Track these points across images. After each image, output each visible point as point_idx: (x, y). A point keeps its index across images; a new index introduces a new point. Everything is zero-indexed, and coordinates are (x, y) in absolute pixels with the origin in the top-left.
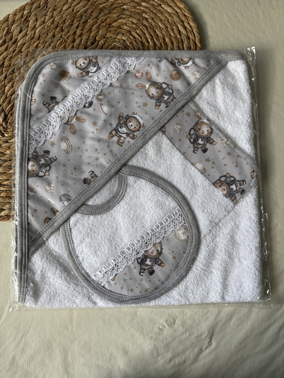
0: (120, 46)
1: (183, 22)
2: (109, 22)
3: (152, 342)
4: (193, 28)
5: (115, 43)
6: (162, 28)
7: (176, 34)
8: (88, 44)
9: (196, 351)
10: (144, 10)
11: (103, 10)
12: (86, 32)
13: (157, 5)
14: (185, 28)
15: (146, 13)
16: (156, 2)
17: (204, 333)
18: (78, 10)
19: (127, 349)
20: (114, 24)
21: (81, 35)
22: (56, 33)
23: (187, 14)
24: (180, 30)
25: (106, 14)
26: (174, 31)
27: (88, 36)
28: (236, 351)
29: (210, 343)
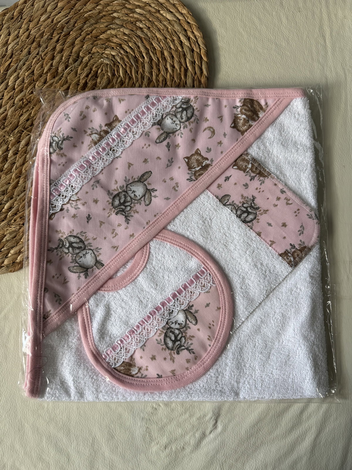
0: (108, 63)
1: (186, 31)
2: (95, 34)
3: (144, 423)
4: (197, 38)
5: (102, 60)
6: (161, 39)
7: (176, 46)
8: (69, 62)
9: (197, 436)
10: (138, 18)
11: (89, 19)
12: (68, 47)
13: (154, 10)
14: (189, 39)
15: (141, 22)
16: (153, 7)
17: (208, 414)
18: (58, 20)
19: (113, 432)
20: (101, 37)
21: (62, 51)
22: (32, 49)
23: (191, 21)
24: (182, 41)
25: (92, 25)
26: (174, 42)
27: (69, 52)
28: (247, 437)
29: (215, 426)
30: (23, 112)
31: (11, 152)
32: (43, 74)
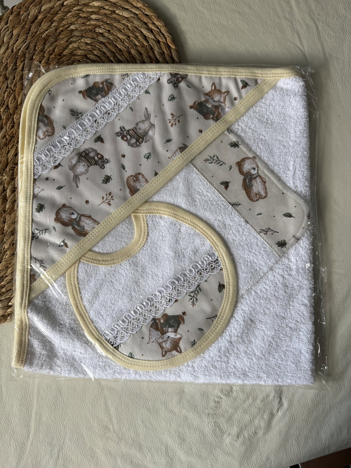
1: (146, 24)
2: (58, 52)
3: (211, 419)
4: (160, 28)
6: (124, 39)
7: (141, 42)
9: (266, 418)
10: (96, 25)
11: (48, 39)
13: (109, 12)
14: (151, 31)
15: (100, 27)
16: (108, 9)
17: (270, 393)
18: (18, 48)
19: (183, 435)
20: (65, 53)
23: (149, 13)
24: (146, 35)
25: (52, 43)
26: (138, 38)
28: (315, 405)
29: (280, 403)
30: (9, 148)
31: (8, 191)
32: (18, 105)
